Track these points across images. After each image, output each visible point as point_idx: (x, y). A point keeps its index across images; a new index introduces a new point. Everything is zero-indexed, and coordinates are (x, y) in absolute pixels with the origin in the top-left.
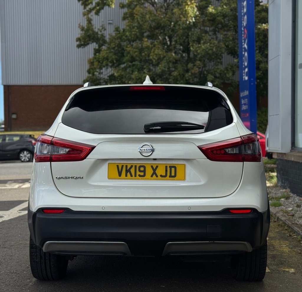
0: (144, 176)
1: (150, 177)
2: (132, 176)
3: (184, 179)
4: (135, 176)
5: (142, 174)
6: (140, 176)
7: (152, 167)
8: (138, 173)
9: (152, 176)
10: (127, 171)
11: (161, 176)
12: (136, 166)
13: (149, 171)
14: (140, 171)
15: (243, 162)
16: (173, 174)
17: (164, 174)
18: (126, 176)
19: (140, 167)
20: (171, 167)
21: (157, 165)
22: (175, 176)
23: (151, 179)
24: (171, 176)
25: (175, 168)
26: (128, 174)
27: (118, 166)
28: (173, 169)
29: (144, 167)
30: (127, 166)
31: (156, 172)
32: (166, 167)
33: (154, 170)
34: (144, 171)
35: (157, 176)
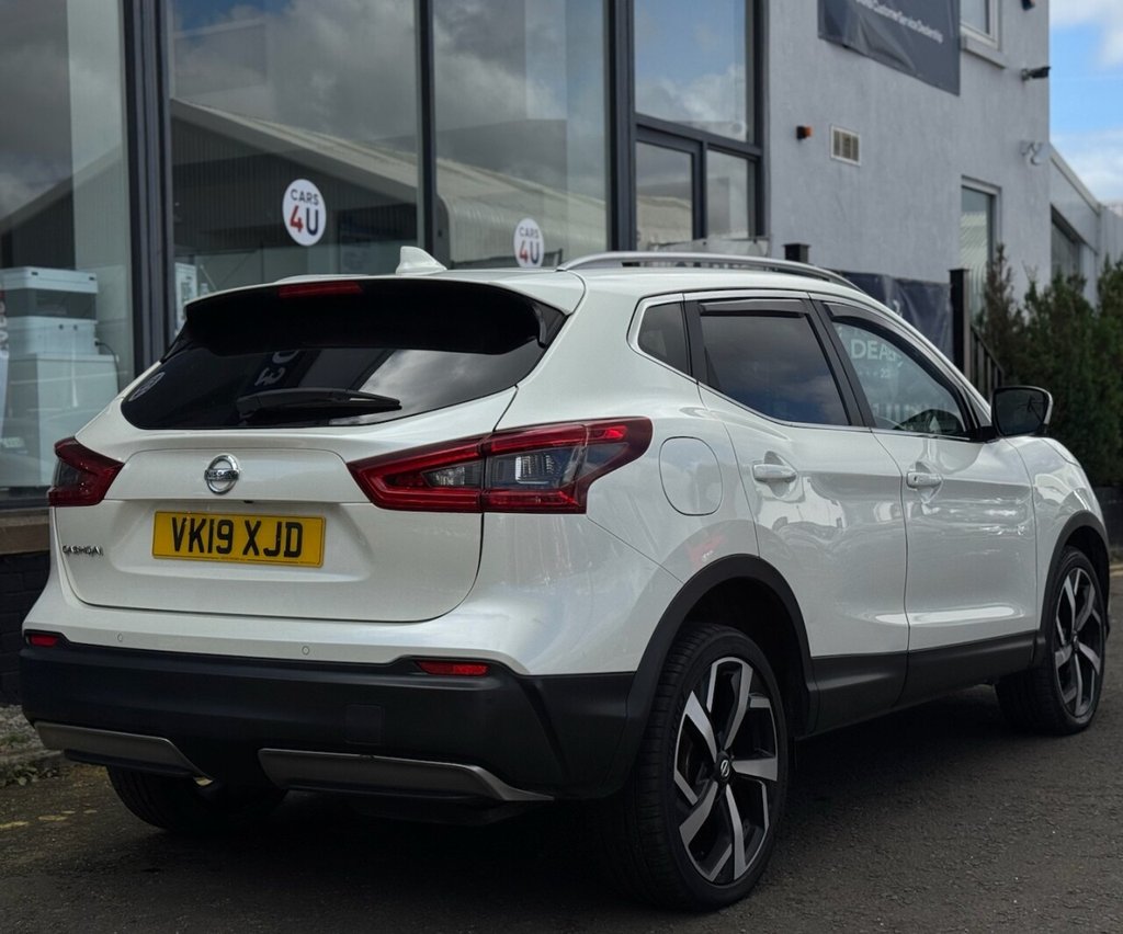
0: (227, 550)
1: (241, 556)
2: (202, 550)
3: (318, 564)
4: (210, 550)
5: (224, 544)
6: (220, 550)
7: (247, 524)
8: (217, 542)
9: (245, 552)
10: (195, 535)
11: (267, 552)
12: (212, 522)
13: (241, 538)
14: (221, 536)
15: (480, 515)
16: (293, 548)
17: (272, 548)
18: (191, 549)
19: (222, 523)
20: (290, 526)
21: (259, 519)
22: (297, 554)
23: (242, 562)
24: (288, 554)
25: (299, 527)
26: (196, 542)
27: (174, 520)
28: (295, 532)
29: (230, 524)
30: (193, 521)
31: (257, 539)
32: (279, 525)
33: (252, 534)
34: (229, 537)
35: (257, 553)
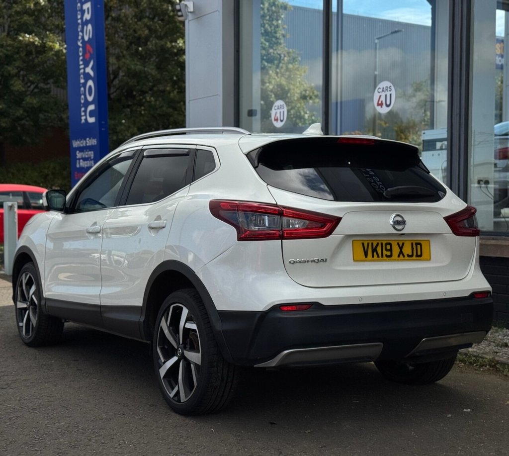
0: (391, 256)
1: (397, 258)
2: (378, 256)
3: (429, 259)
4: (382, 257)
5: (389, 253)
6: (387, 256)
7: (398, 244)
8: (385, 253)
9: (399, 256)
10: (374, 250)
11: (408, 256)
12: (382, 244)
13: (396, 250)
14: (387, 250)
16: (419, 253)
17: (410, 254)
18: (373, 257)
19: (386, 244)
20: (417, 244)
21: (403, 242)
22: (421, 256)
23: (398, 260)
24: (417, 256)
25: (420, 244)
26: (375, 254)
27: (363, 244)
28: (419, 246)
29: (390, 244)
30: (372, 244)
31: (403, 250)
32: (412, 244)
33: (401, 248)
34: (391, 250)
35: (404, 256)
